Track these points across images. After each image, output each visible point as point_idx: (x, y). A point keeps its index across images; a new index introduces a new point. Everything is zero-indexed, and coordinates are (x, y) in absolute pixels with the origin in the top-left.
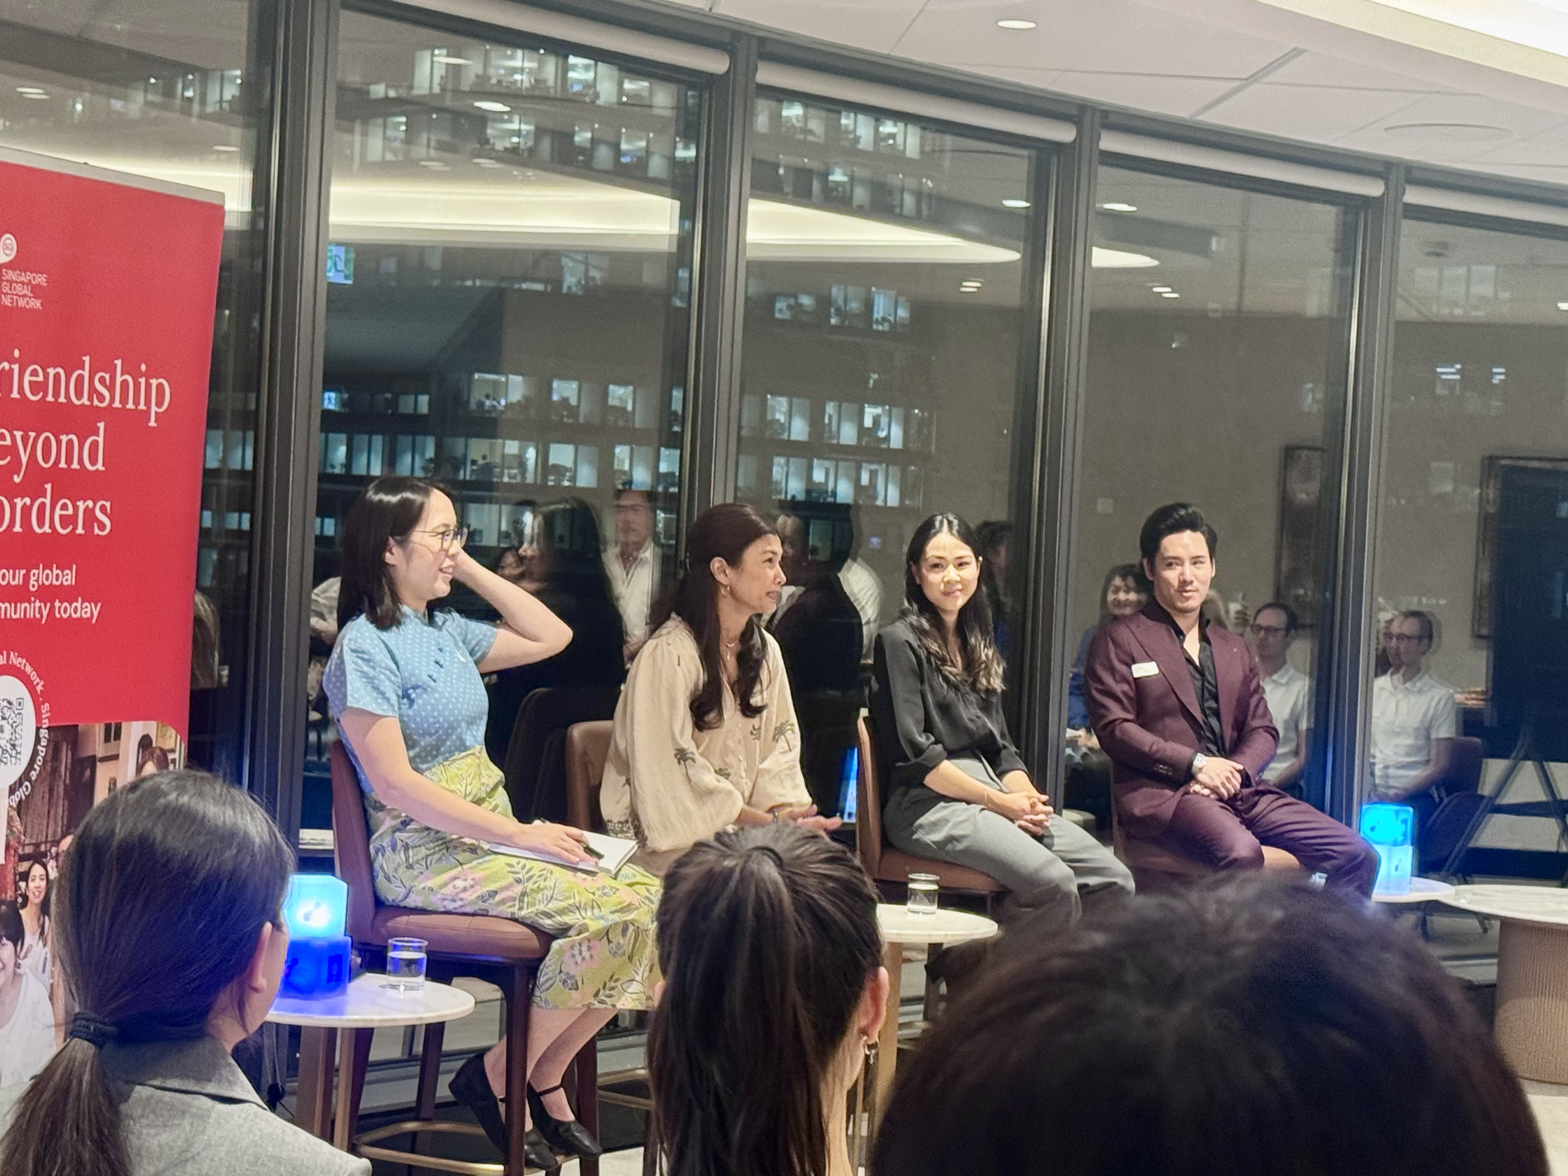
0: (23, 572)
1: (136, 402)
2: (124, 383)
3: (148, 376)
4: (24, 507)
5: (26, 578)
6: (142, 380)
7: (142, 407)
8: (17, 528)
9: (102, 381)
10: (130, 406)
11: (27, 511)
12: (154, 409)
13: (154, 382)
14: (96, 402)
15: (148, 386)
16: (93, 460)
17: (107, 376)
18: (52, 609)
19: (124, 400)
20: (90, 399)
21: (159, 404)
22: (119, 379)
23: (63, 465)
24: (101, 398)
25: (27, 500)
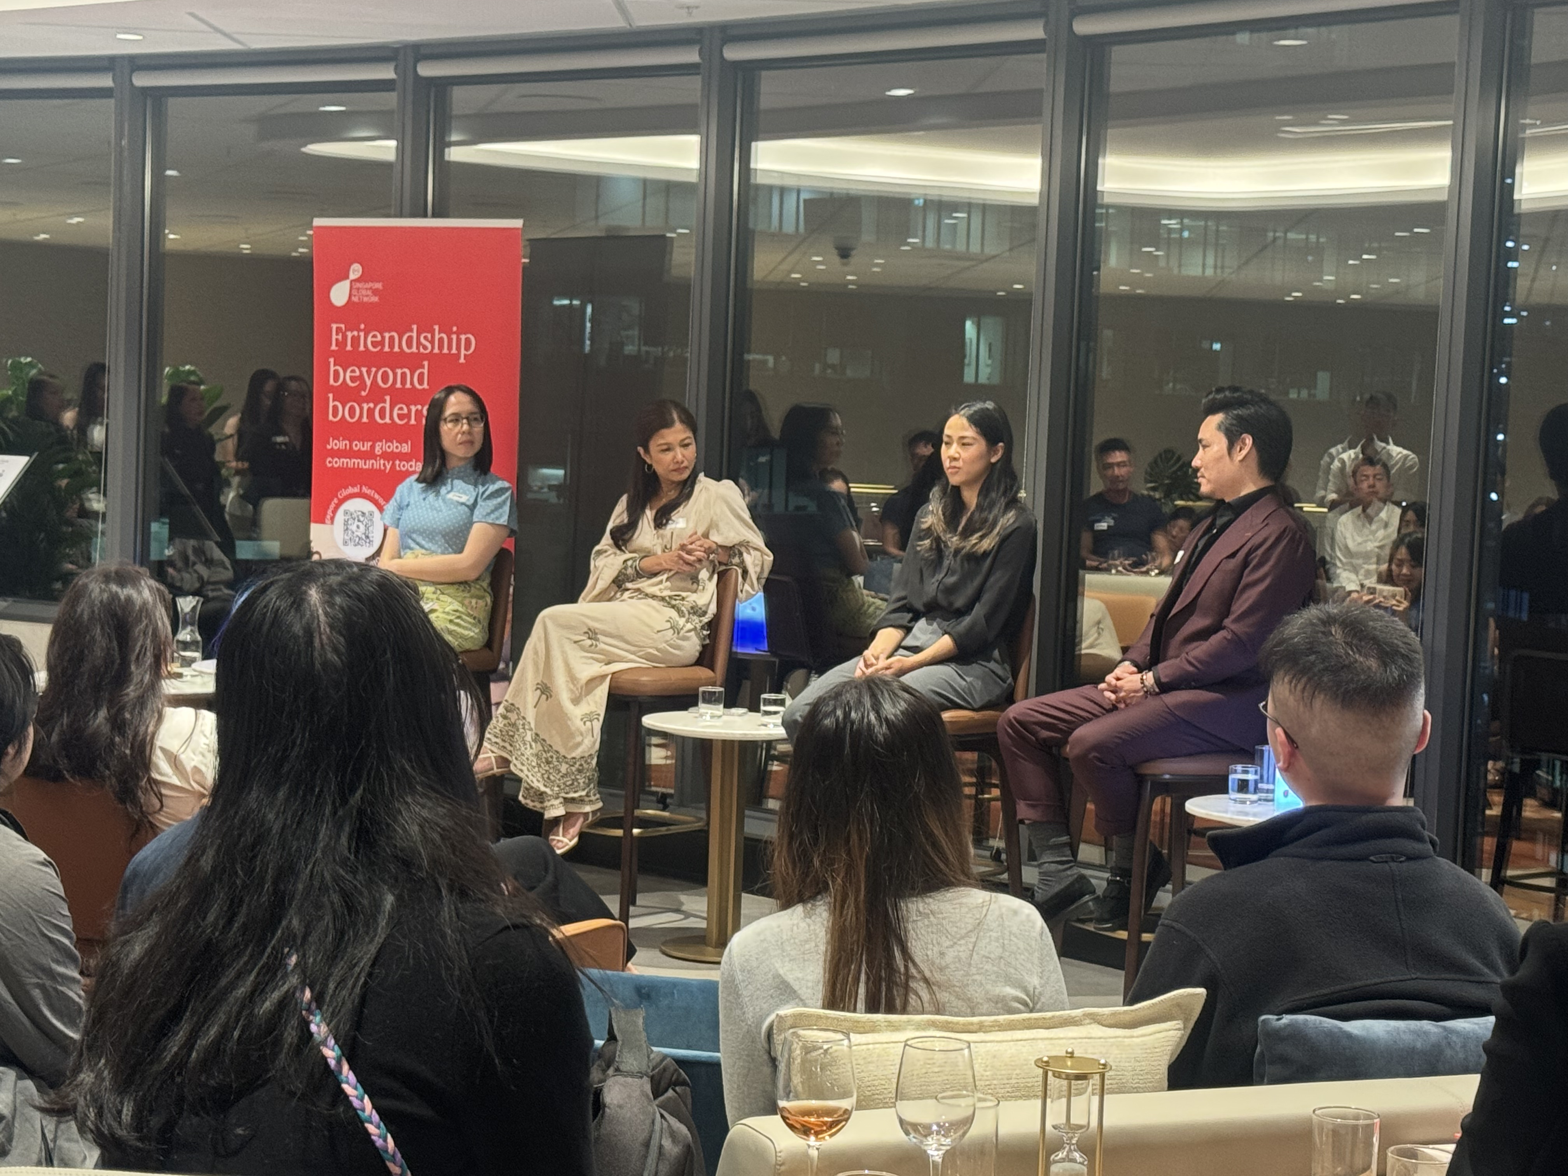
0: (370, 444)
1: (450, 347)
2: (441, 340)
3: (458, 334)
4: (369, 409)
5: (373, 447)
6: (454, 337)
7: (454, 351)
8: (365, 420)
9: (425, 338)
10: (445, 351)
11: (371, 412)
12: (463, 352)
13: (463, 337)
14: (422, 350)
15: (459, 341)
16: (421, 382)
17: (429, 336)
18: (393, 464)
19: (441, 347)
20: (418, 348)
21: (467, 349)
22: (437, 337)
23: (399, 385)
24: (425, 348)
25: (372, 405)
